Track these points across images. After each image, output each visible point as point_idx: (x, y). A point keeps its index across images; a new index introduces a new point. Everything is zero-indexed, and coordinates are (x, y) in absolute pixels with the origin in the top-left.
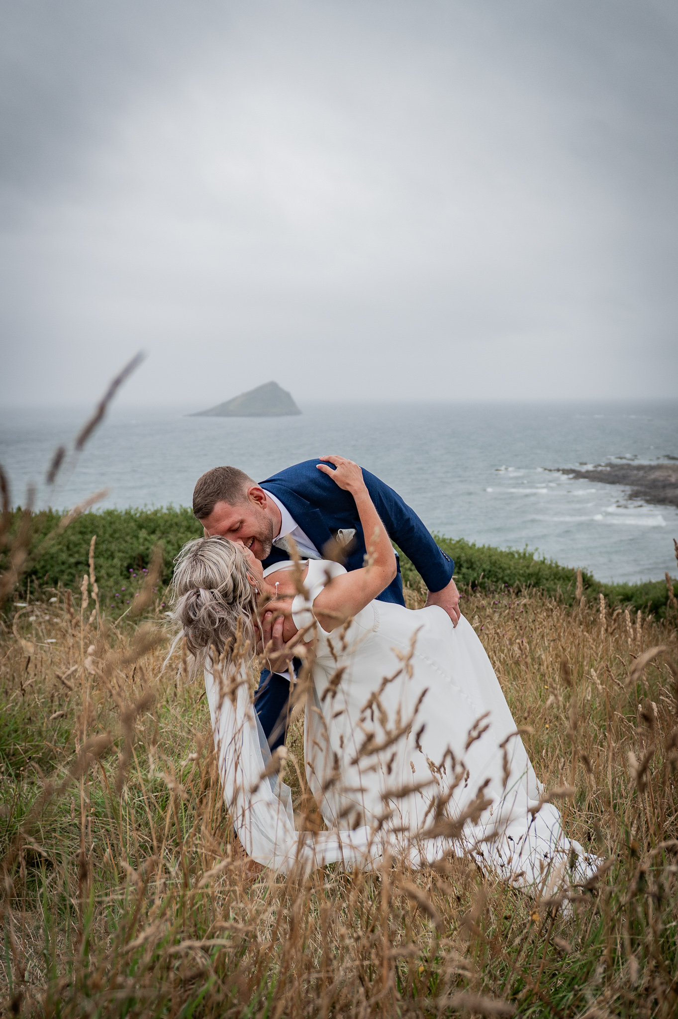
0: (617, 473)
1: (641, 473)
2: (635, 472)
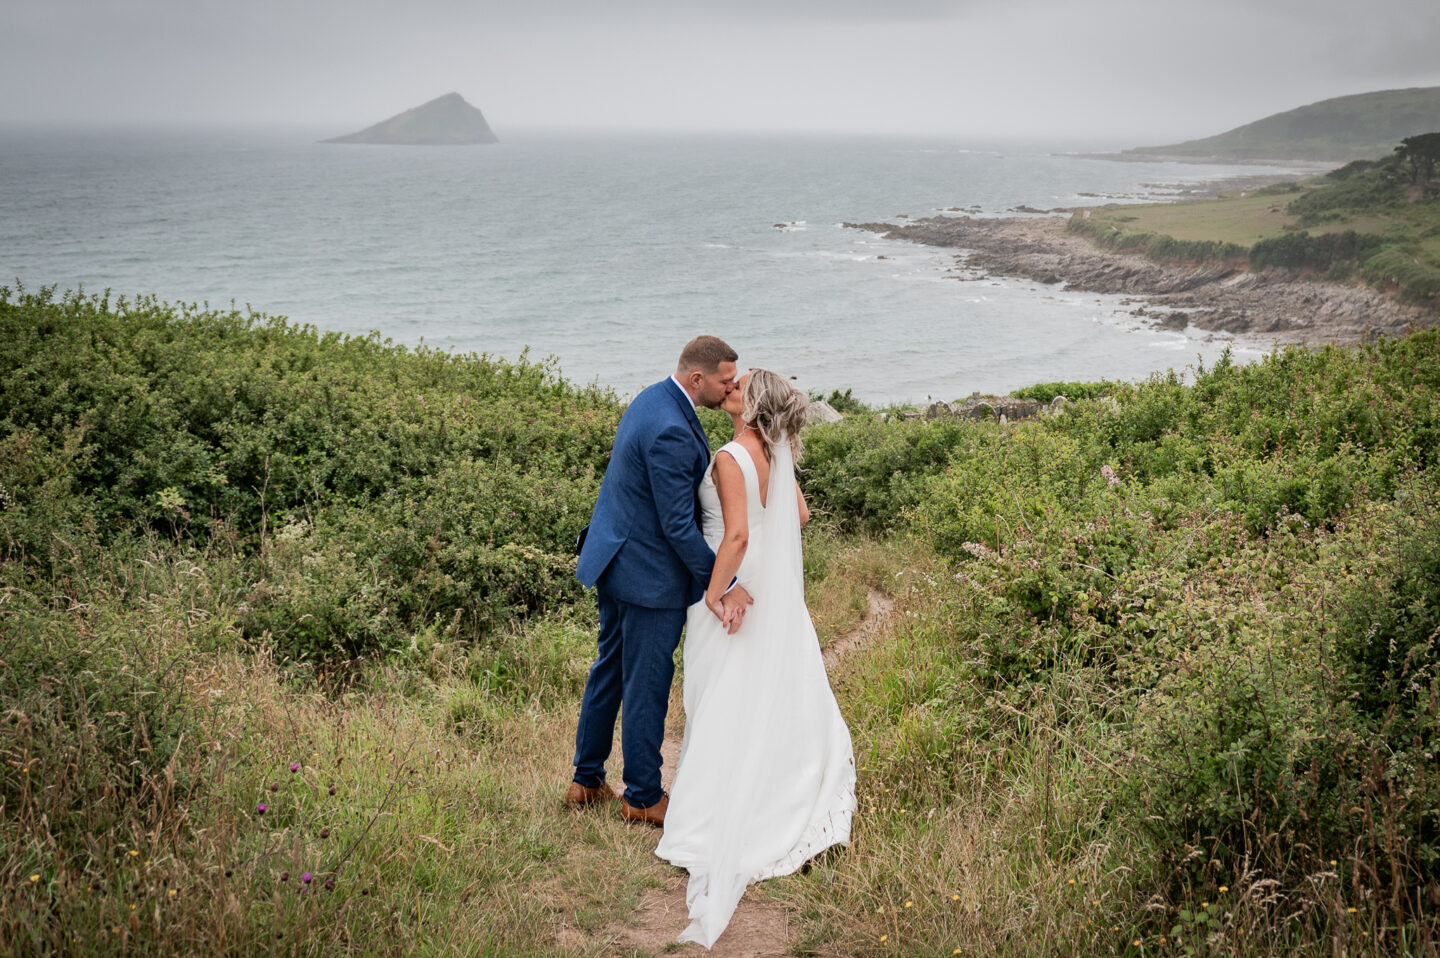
0: (951, 230)
1: (984, 231)
2: (976, 229)
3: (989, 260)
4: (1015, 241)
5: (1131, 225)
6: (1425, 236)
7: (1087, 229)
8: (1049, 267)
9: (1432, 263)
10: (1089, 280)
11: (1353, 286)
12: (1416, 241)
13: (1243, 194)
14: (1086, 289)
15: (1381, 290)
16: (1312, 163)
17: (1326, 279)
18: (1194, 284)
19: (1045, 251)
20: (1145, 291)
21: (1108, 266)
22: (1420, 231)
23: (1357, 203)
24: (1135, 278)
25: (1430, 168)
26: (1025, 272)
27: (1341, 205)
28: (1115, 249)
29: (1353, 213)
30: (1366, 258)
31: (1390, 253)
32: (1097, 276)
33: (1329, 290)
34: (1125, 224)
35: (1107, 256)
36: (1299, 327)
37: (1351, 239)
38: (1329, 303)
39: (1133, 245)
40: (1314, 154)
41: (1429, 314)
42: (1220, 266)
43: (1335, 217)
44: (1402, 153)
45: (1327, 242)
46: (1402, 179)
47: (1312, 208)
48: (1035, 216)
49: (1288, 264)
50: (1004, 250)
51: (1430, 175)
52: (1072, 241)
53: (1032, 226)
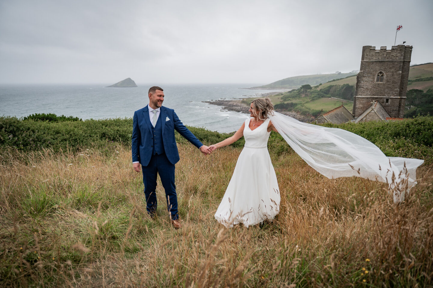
0: (221, 102)
1: (227, 103)
2: (225, 102)
3: (228, 108)
4: (232, 105)
6: (305, 103)
7: (245, 102)
8: (239, 109)
9: (306, 108)
10: (246, 111)
11: (292, 112)
12: (303, 104)
13: (274, 95)
14: (245, 113)
15: (297, 113)
17: (288, 111)
19: (237, 106)
22: (304, 102)
23: (293, 97)
26: (234, 110)
27: (290, 97)
29: (292, 99)
30: (295, 107)
31: (299, 106)
37: (292, 103)
40: (286, 88)
43: (289, 100)
44: (301, 88)
45: (288, 104)
46: (301, 93)
47: (285, 98)
48: (236, 100)
49: (281, 108)
50: (230, 106)
51: (306, 92)
52: (243, 104)
53: (235, 101)
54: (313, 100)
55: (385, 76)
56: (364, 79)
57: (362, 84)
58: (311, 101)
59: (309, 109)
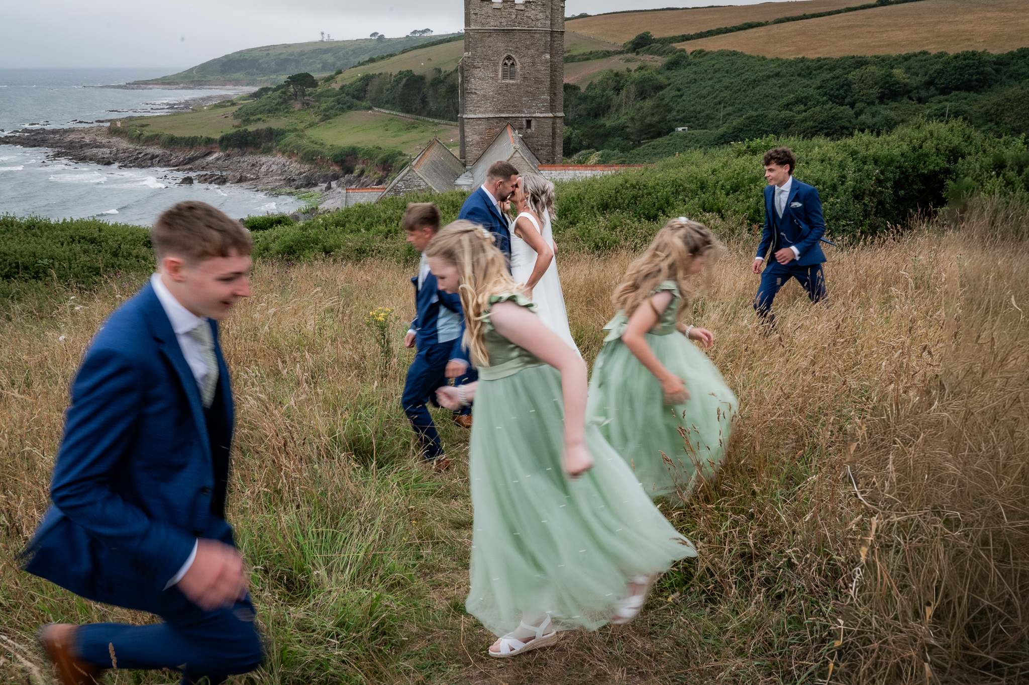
0: (36, 137)
1: (57, 137)
2: (51, 135)
3: (67, 154)
4: (79, 142)
5: (146, 128)
6: (307, 128)
7: (121, 132)
8: (105, 156)
9: (313, 142)
10: (131, 162)
11: (275, 156)
12: (303, 131)
13: (205, 108)
14: (131, 167)
15: (290, 157)
16: (236, 87)
17: (261, 153)
18: (191, 160)
19: (99, 147)
20: (165, 166)
21: (140, 153)
22: (303, 125)
23: (269, 111)
24: (158, 159)
25: (303, 91)
26: (91, 160)
27: (261, 113)
28: (142, 143)
29: (268, 117)
30: (279, 141)
31: (290, 138)
32: (136, 159)
33: (263, 159)
34: (144, 128)
35: (138, 147)
36: (252, 179)
37: (270, 131)
38: (265, 166)
39: (152, 140)
40: (237, 82)
41: (315, 168)
42: (203, 149)
43: (259, 119)
44: (288, 84)
45: (258, 133)
46: (290, 98)
47: (246, 116)
48: (87, 126)
49: (240, 146)
50: (73, 147)
51: (304, 95)
52: (114, 140)
53: (87, 131)
54: (326, 117)
55: (518, 66)
56: (476, 72)
57: (473, 86)
58: (322, 120)
59: (322, 144)
